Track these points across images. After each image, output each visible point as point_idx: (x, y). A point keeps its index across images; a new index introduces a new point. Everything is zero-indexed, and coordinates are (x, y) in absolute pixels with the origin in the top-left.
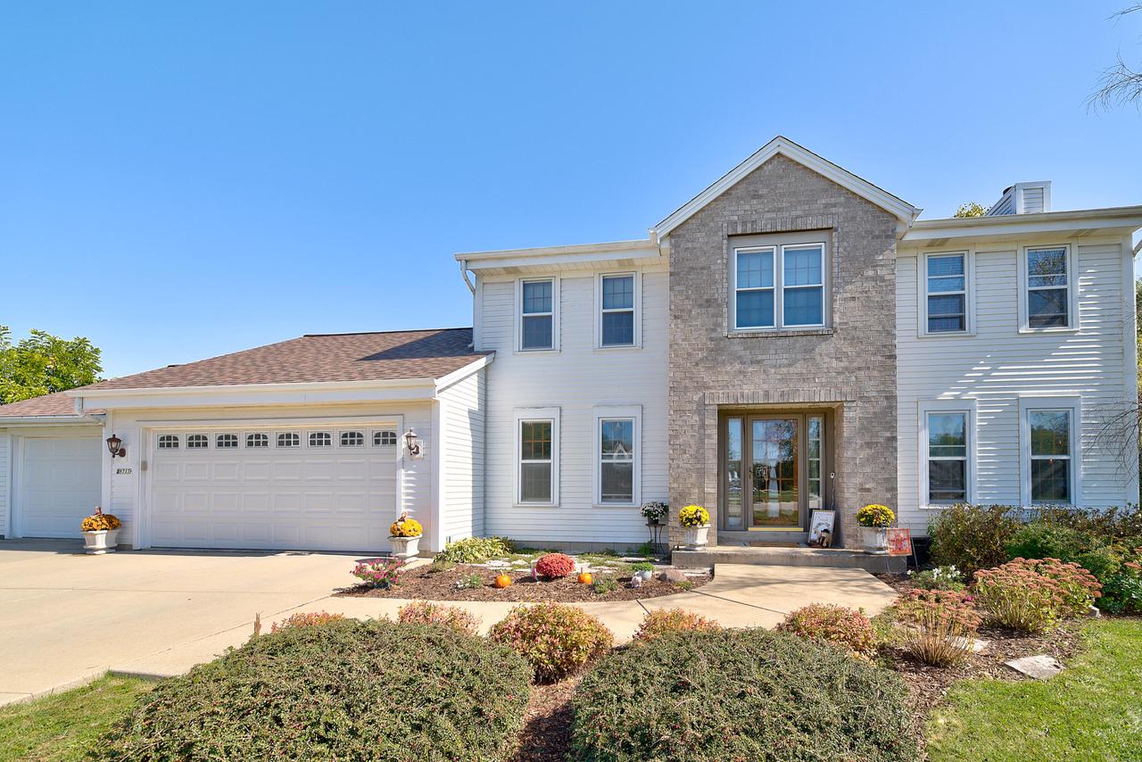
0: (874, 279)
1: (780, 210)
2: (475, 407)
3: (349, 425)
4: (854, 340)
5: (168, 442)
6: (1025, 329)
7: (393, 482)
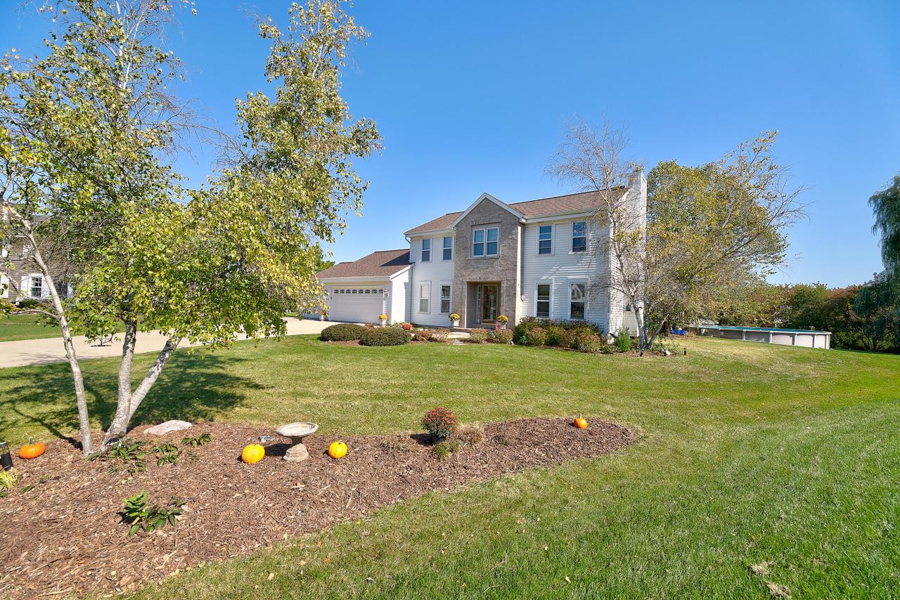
0: (511, 239)
1: (486, 216)
2: (407, 281)
3: (367, 288)
4: (505, 260)
5: (336, 291)
6: (571, 253)
7: (382, 305)
